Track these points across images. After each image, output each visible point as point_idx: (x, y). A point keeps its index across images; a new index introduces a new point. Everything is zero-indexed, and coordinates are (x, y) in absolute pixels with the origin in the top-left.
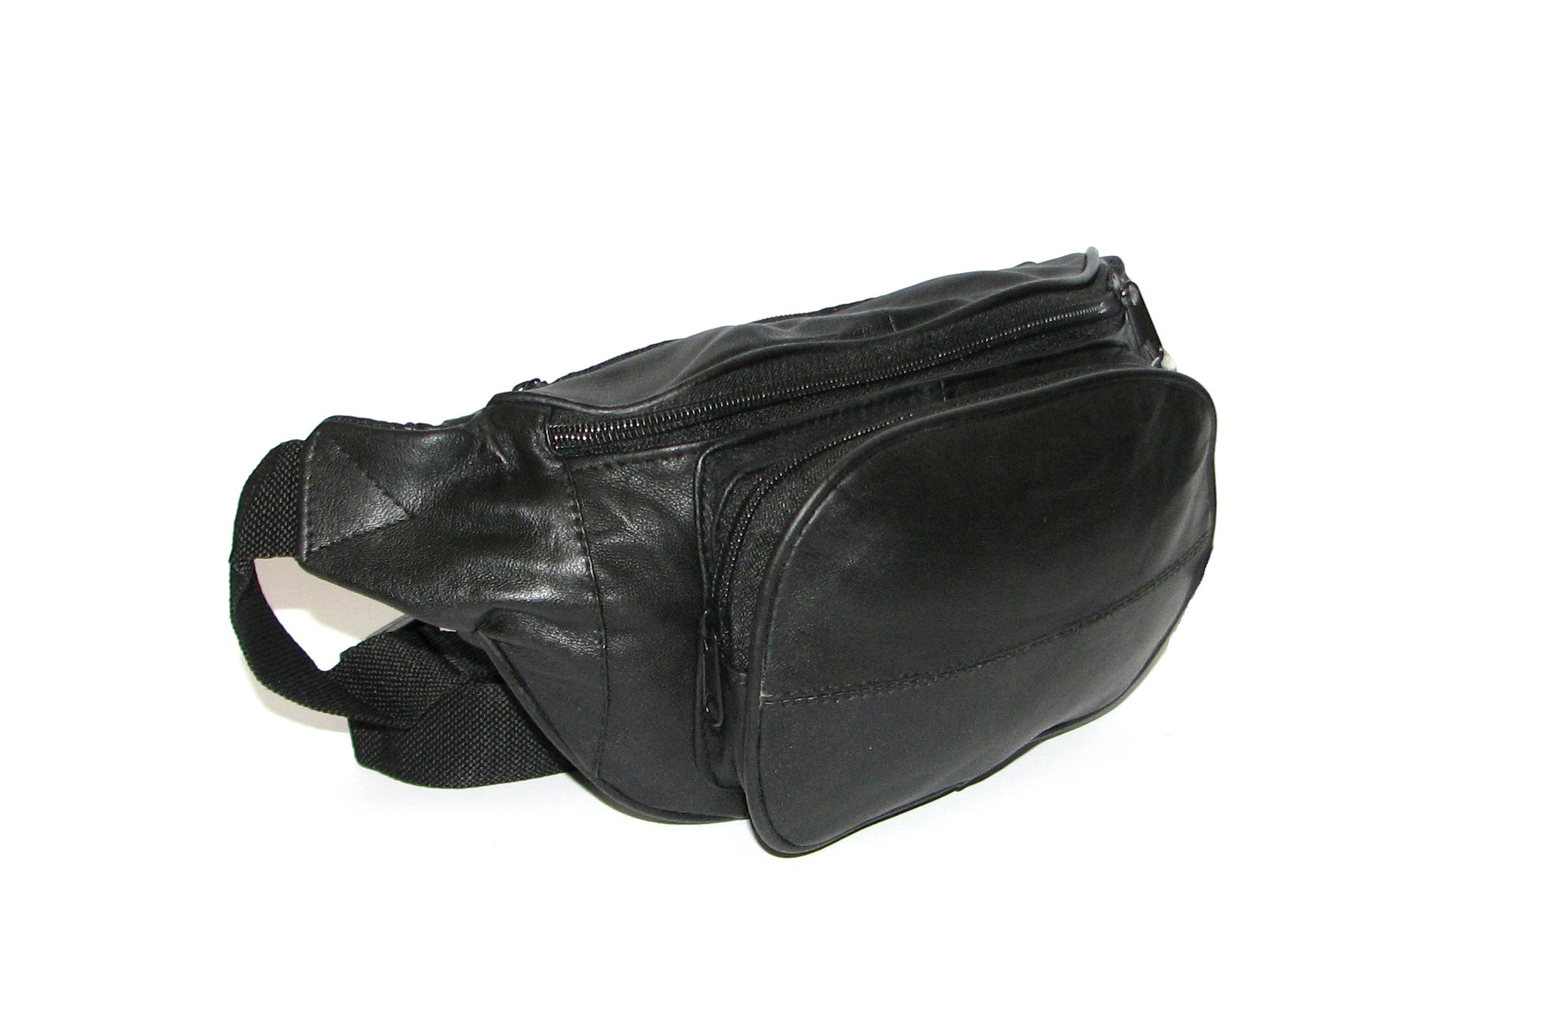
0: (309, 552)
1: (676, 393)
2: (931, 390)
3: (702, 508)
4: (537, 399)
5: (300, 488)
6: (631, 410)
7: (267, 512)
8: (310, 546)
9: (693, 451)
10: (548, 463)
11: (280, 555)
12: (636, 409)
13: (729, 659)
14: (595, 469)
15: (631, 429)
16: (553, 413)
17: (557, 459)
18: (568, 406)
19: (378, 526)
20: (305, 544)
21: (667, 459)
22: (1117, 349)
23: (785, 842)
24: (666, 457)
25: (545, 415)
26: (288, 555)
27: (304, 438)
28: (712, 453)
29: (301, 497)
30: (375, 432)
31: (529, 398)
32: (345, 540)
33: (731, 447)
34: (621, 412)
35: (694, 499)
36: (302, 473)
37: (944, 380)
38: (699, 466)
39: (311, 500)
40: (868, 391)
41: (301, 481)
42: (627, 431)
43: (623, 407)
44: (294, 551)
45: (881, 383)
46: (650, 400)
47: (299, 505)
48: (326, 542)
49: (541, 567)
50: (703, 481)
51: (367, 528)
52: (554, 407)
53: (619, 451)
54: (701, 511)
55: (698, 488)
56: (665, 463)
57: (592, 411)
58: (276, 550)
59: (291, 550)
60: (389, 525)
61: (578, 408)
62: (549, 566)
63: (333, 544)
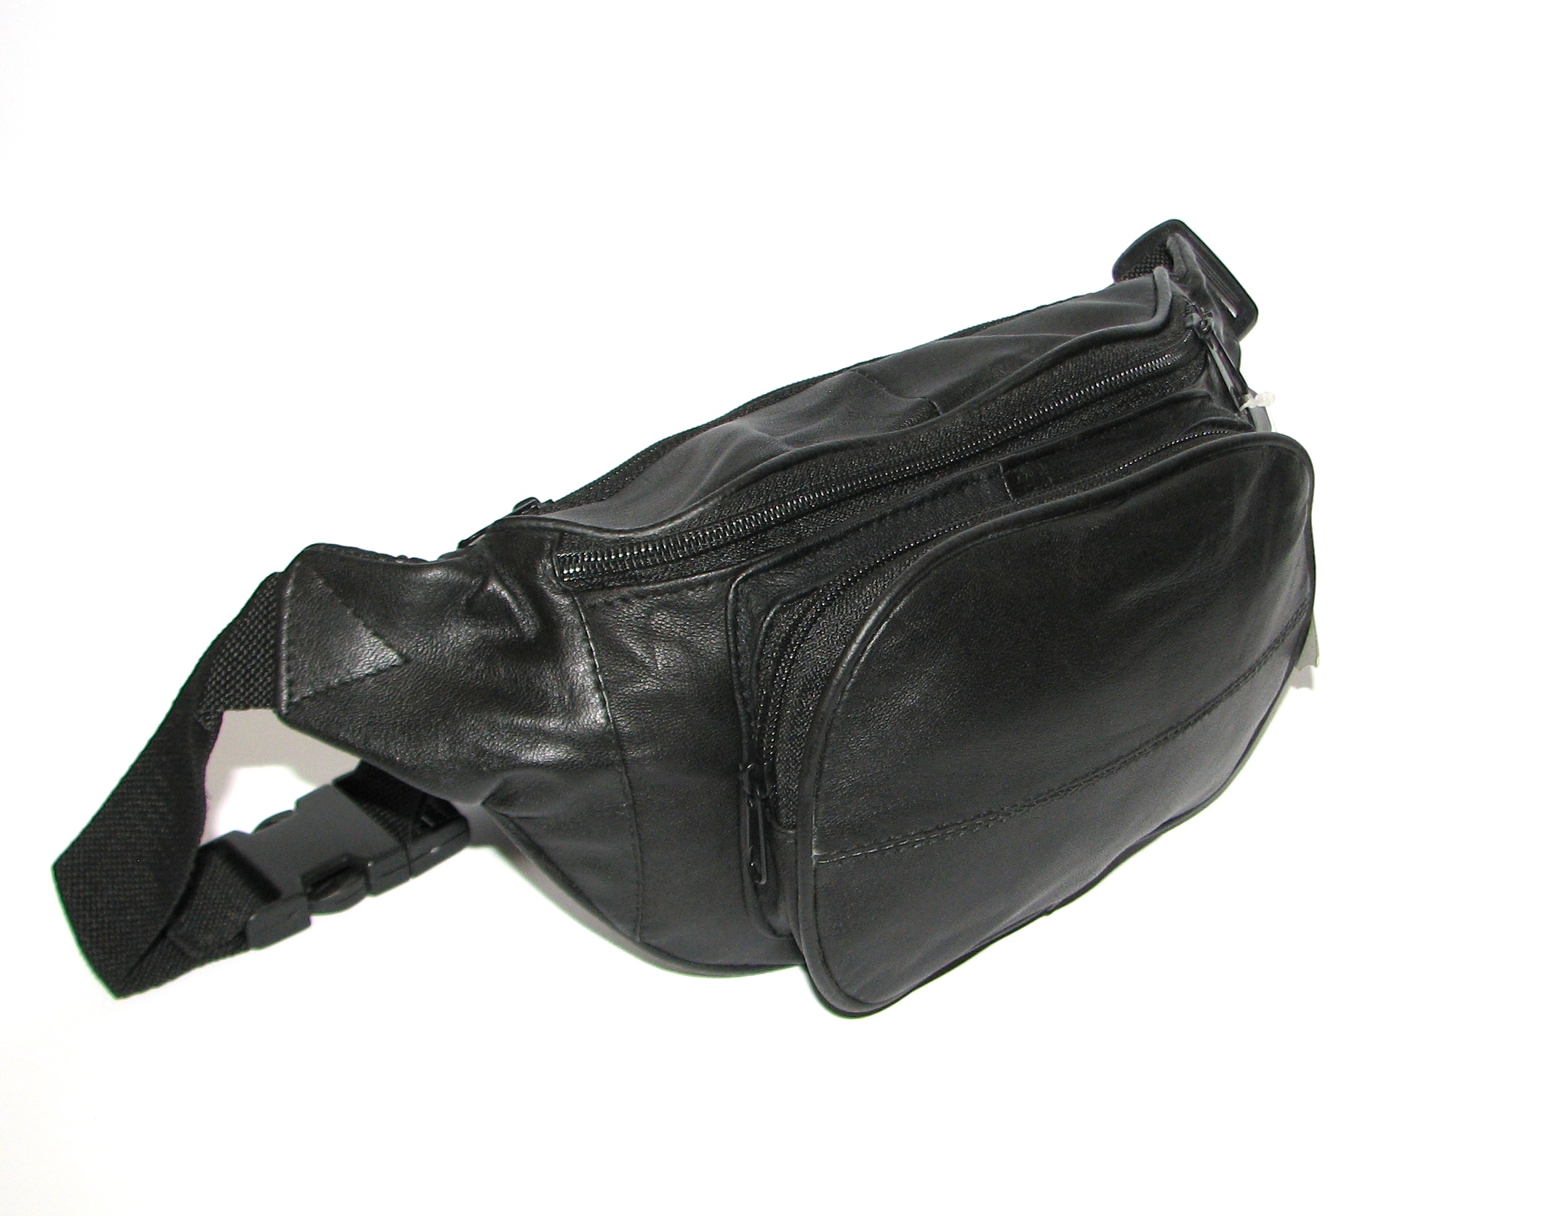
0: (289, 705)
1: (701, 509)
2: (990, 477)
3: (736, 642)
4: (543, 524)
5: (277, 628)
6: (651, 532)
7: (239, 655)
8: (291, 695)
9: (722, 578)
10: (556, 597)
11: (256, 706)
12: (656, 531)
13: (775, 814)
14: (610, 604)
15: (651, 555)
16: (561, 539)
17: (565, 593)
18: (579, 530)
19: (366, 672)
20: (285, 697)
21: (692, 589)
22: (1199, 401)
23: (854, 1000)
24: (690, 586)
25: (552, 542)
26: (265, 706)
27: (281, 569)
28: (744, 580)
29: (278, 640)
30: (362, 564)
31: (534, 524)
32: (329, 688)
33: (765, 570)
34: (640, 535)
35: (727, 631)
36: (279, 610)
37: (1003, 462)
38: (731, 596)
39: (290, 643)
40: (918, 485)
41: (279, 619)
42: (646, 557)
43: (642, 530)
44: (273, 703)
45: (930, 473)
46: (672, 519)
47: (276, 646)
48: (309, 691)
49: (552, 724)
50: (736, 612)
51: (354, 675)
52: (562, 532)
53: (637, 581)
54: (736, 647)
55: (731, 620)
56: (690, 593)
57: (607, 535)
58: (252, 702)
59: (268, 701)
60: (380, 671)
61: (590, 532)
62: (563, 723)
63: (316, 693)
